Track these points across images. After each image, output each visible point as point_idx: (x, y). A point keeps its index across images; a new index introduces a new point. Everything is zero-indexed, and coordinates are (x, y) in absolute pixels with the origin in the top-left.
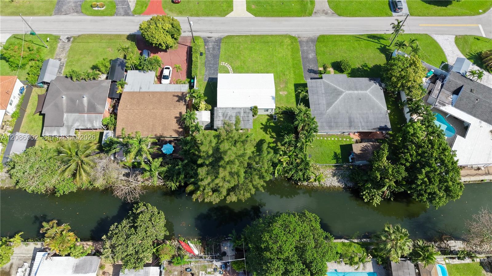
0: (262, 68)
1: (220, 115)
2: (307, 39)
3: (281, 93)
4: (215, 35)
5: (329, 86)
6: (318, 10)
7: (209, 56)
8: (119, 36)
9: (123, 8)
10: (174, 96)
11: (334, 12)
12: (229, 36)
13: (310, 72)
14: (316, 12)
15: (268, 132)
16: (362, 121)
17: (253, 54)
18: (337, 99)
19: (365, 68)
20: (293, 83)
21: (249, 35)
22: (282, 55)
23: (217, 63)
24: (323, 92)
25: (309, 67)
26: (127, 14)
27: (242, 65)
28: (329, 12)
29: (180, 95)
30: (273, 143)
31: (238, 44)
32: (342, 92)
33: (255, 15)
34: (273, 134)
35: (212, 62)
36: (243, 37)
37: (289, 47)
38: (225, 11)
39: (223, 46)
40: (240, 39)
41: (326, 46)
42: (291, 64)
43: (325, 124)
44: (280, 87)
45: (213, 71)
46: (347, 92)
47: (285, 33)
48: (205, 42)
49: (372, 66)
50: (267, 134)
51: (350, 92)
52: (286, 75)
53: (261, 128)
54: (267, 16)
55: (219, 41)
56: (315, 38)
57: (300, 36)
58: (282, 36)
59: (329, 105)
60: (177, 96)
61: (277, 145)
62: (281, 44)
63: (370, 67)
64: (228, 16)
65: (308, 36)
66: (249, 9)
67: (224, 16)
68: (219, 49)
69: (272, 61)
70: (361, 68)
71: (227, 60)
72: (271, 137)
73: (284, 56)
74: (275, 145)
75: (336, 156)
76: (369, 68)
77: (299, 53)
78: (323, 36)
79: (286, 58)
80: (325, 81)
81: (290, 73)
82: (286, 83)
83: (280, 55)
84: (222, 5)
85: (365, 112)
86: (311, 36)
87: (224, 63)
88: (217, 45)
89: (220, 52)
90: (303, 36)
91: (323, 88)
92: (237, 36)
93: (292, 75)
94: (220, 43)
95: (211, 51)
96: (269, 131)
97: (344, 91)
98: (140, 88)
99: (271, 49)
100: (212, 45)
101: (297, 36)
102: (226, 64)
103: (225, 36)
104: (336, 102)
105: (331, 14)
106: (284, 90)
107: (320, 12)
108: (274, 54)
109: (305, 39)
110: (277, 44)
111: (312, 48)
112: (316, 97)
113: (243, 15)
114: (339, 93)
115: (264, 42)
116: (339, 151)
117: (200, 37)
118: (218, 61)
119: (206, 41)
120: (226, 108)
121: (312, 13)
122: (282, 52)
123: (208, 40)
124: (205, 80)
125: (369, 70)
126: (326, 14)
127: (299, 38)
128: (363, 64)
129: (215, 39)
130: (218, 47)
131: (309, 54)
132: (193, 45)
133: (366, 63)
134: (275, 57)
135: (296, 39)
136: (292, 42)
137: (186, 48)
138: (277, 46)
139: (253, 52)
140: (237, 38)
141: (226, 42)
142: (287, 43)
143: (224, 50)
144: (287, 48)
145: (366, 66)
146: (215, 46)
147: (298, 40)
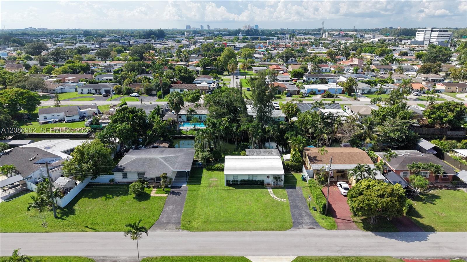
0: (235, 196)
1: (275, 154)
2: (167, 227)
3: (217, 180)
4: (304, 231)
5: (170, 165)
7: (303, 207)
10: (321, 161)
12: (284, 230)
13: (179, 193)
19: (111, 196)
20: (201, 185)
22: (208, 208)
23: (292, 200)
24: (177, 163)
25: (177, 197)
27: (260, 198)
29: (316, 161)
31: (268, 220)
35: (297, 202)
36: (262, 228)
37: (196, 216)
39: (289, 218)
42: (200, 199)
43: (185, 151)
44: (216, 183)
45: (293, 194)
47: (198, 233)
48: (316, 222)
52: (209, 190)
55: (296, 225)
56: (154, 229)
57: (176, 230)
58: (204, 230)
62: (207, 220)
63: (103, 197)
65: (163, 230)
67: (298, 257)
68: (293, 215)
69: (222, 202)
70: (115, 197)
71: (278, 203)
76: (106, 196)
77: (184, 211)
79: (204, 205)
80: (171, 168)
81: (203, 192)
82: (209, 186)
83: (211, 208)
86: (159, 230)
87: (282, 201)
88: (297, 219)
89: (291, 212)
91: (176, 165)
93: (201, 191)
94: (294, 222)
95: (304, 213)
100: (304, 219)
102: (279, 200)
103: (290, 230)
106: (213, 181)
108: (218, 209)
109: (170, 227)
110: (212, 220)
114: (164, 158)
115: (229, 221)
117: (326, 229)
118: (290, 203)
119: (315, 224)
120: (270, 156)
122: (207, 211)
123: (313, 225)
125: (108, 195)
127: (179, 228)
128: (109, 200)
129: (303, 227)
130: (296, 217)
131: (173, 210)
132: (331, 219)
133: (106, 200)
134: (218, 206)
135: (183, 227)
136: (190, 222)
137: (338, 216)
138: (213, 217)
139: (246, 211)
140: (272, 228)
141: (286, 222)
142: (198, 221)
143: (286, 213)
144: (200, 215)
145: (108, 198)
146: (300, 218)
147: (180, 225)
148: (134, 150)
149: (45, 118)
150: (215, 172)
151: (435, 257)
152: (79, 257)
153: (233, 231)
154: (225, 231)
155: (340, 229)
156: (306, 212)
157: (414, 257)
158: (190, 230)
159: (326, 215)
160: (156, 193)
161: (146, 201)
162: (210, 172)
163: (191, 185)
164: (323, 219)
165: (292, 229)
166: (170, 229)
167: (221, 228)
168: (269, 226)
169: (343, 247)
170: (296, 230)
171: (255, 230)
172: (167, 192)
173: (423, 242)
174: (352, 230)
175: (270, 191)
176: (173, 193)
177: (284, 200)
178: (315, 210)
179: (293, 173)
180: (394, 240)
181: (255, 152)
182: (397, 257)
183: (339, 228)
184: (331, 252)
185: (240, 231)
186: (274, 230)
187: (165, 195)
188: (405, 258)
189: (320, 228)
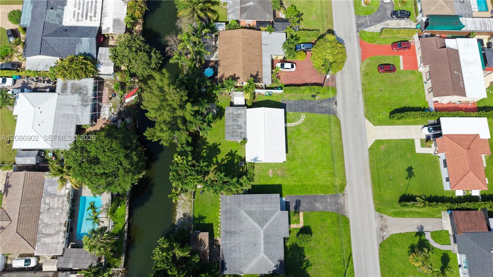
0: (300, 154)
2: (342, 203)
3: (271, 171)
4: (339, 109)
5: (271, 215)
6: (385, 219)
7: (311, 104)
8: (331, 22)
9: (367, 21)
10: (258, 72)
11: (385, 239)
12: (340, 122)
13: (296, 202)
14: (382, 217)
15: (227, 157)
16: (232, 245)
17: (317, 146)
18: (256, 221)
19: (304, 263)
20: (283, 184)
21: (342, 141)
22: (317, 175)
23: (303, 110)
24: (265, 209)
25: (303, 202)
26: (359, 26)
27: (302, 134)
28: (385, 233)
29: (258, 77)
30: (217, 161)
31: (329, 130)
32: (262, 227)
33: (371, 149)
34: (226, 161)
35: (304, 106)
36: (339, 136)
37: (329, 183)
38: (373, 117)
39: (325, 116)
40: (336, 132)
41: (333, 223)
42: (305, 183)
43: (228, 207)
44: (278, 170)
45: (293, 107)
46: (262, 233)
47: (348, 179)
48: (329, 99)
49: (308, 272)
50: (226, 156)
51: (262, 235)
52: (292, 177)
53: (232, 151)
54: (371, 161)
55: (332, 113)
56: (345, 213)
57: (345, 196)
58: (345, 176)
59: (250, 213)
60: (257, 75)
61: (214, 164)
62: (333, 175)
63: (306, 270)
64: (367, 121)
65: (346, 205)
66: (378, 142)
67: (366, 117)
68: (322, 113)
69: (309, 164)
70: (305, 259)
71: (307, 121)
72: (222, 159)
73: (317, 177)
74: (215, 162)
75: (202, 218)
76: (305, 268)
78: (347, 221)
79: (314, 178)
80: (278, 212)
81: (295, 181)
82: (283, 177)
83: (317, 172)
84: (381, 114)
85: (242, 250)
86: (346, 208)
87: (304, 117)
88: (326, 111)
89: (318, 113)
90: (346, 200)
91: (270, 209)
92: (340, 130)
93: (292, 183)
94: (330, 113)
95: (318, 105)
96: (228, 158)
97: (264, 229)
98: (266, 45)
99: (326, 164)
100: (326, 106)
101: (346, 192)
102: (303, 120)
103: (339, 118)
104: (251, 220)
105: (382, 235)
106: (273, 174)
107: (383, 222)
108: (319, 167)
109: (342, 201)
110: (332, 170)
111: (329, 207)
112: (259, 201)
113: (370, 136)
114: (261, 224)
115: (333, 158)
116: (207, 221)
117: (336, 94)
118: (306, 112)
119: (331, 100)
121: (380, 212)
122: (322, 175)
123: (333, 102)
124: (283, 100)
125: (303, 267)
126: (381, 229)
127: (342, 194)
128: (311, 262)
129: (335, 109)
130: (324, 111)
131: (321, 203)
132: (325, 88)
133: (311, 265)
134: (315, 167)
135: (341, 191)
136: (336, 186)
137: (321, 82)
138: (329, 170)
139: (320, 146)
140: (338, 130)
141: (331, 119)
142: (334, 181)
143: (320, 117)
144: (327, 181)
145: (308, 265)
146: (325, 109)
147: (340, 193)
148: (226, 269)
150: (256, 172)
151: (358, 45)
152: (380, 254)
153: (344, 155)
154: (344, 161)
155: (335, 85)
156: (318, 103)
158: (345, 186)
160: (298, 222)
161: (312, 229)
163: (284, 193)
164: (325, 93)
165: (338, 116)
166: (344, 201)
167: (341, 164)
169: (354, 90)
170: (339, 114)
171: (341, 139)
172: (297, 212)
173: (345, 42)
174: (336, 79)
175: (289, 125)
176: (297, 207)
177: (303, 116)
178: (315, 96)
181: (234, 130)
182: (360, 64)
183: (334, 86)
184: (359, 98)
185: (343, 151)
186: (341, 127)
187: (301, 214)
188: (360, 59)
189: (335, 98)
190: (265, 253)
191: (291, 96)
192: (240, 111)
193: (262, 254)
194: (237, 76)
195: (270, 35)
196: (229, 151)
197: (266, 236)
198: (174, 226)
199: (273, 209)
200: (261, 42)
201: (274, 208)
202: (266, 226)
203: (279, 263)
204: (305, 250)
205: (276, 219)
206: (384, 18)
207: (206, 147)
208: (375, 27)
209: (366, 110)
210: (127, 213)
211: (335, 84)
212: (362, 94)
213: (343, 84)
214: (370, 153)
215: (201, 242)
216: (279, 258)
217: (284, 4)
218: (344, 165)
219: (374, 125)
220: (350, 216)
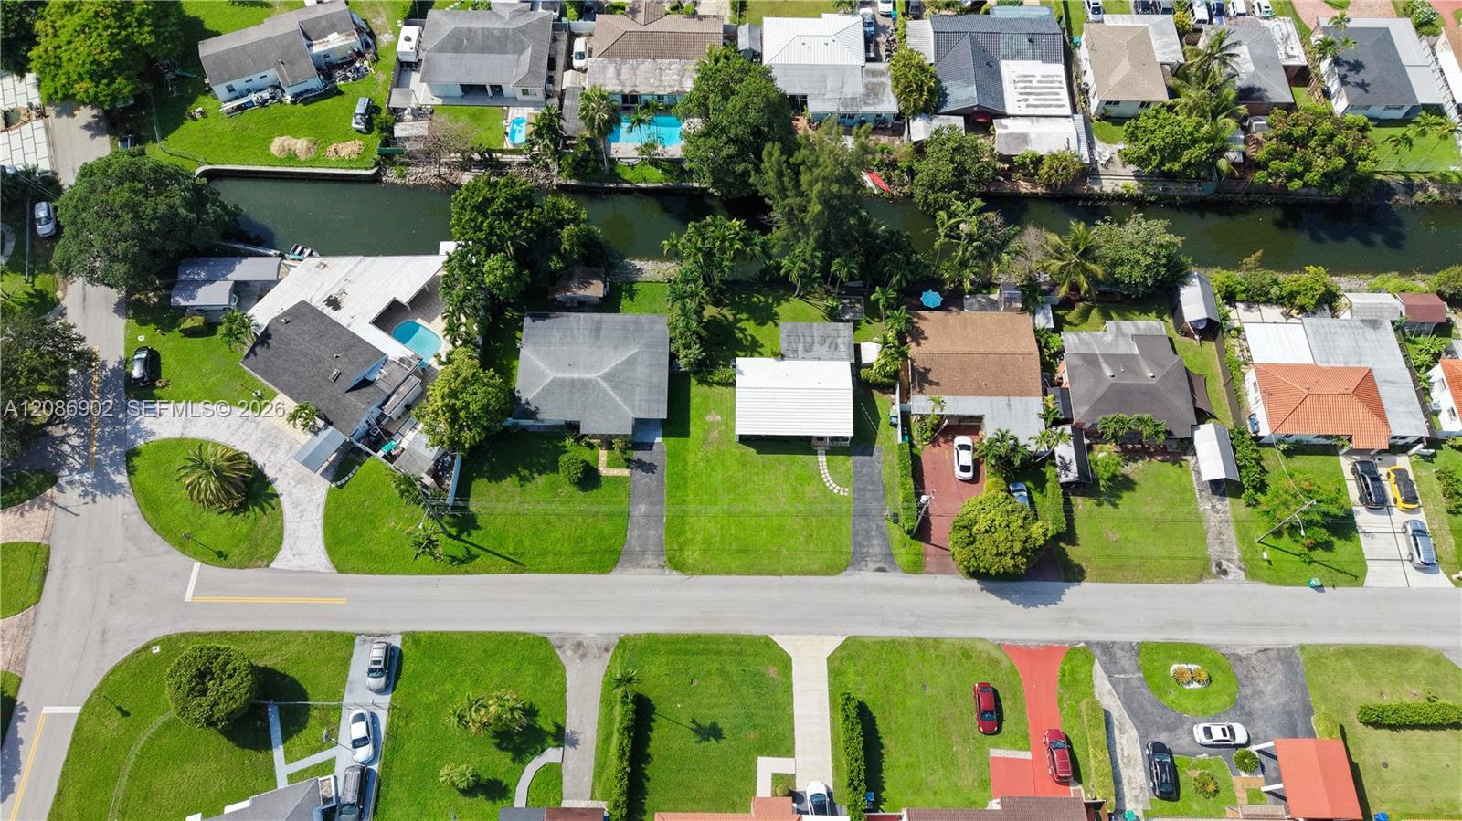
0: (755, 478)
1: (842, 348)
2: (643, 562)
3: (719, 418)
4: (868, 576)
5: (625, 399)
6: (600, 657)
7: (876, 512)
8: (1105, 577)
9: (1124, 671)
10: (937, 384)
11: (557, 650)
12: (835, 574)
13: (651, 464)
14: (607, 650)
15: (749, 338)
16: (576, 332)
17: (774, 516)
18: (615, 369)
19: (527, 473)
20: (690, 440)
21: (787, 574)
22: (709, 511)
23: (859, 492)
24: (638, 390)
25: (651, 479)
26: (1107, 648)
27: (801, 485)
28: (569, 653)
29: (926, 386)
30: (742, 320)
31: (812, 547)
32: (603, 378)
33: (768, 643)
34: (741, 336)
35: (869, 495)
36: (799, 568)
37: (689, 535)
38: (851, 657)
39: (848, 543)
40: (808, 564)
41: (602, 537)
42: (692, 486)
43: (647, 327)
44: (719, 432)
45: (865, 471)
46: (592, 376)
47: (696, 578)
48: (891, 555)
49: (509, 479)
50: (753, 337)
51: (587, 376)
52: (705, 458)
53: (762, 346)
54: (737, 640)
55: (856, 560)
56: (622, 566)
57: (658, 570)
58: (704, 572)
59: (631, 362)
60: (931, 383)
61: (734, 315)
62: (708, 547)
63: (514, 476)
64: (840, 640)
65: (638, 570)
66: (785, 662)
67: (849, 637)
68: (855, 534)
69: (732, 496)
70: (536, 475)
71: (833, 500)
72: (745, 329)
73: (703, 511)
74: (738, 316)
75: (632, 296)
76: (518, 473)
77: (667, 521)
78: (604, 569)
79: (701, 503)
80: (630, 411)
81: (695, 464)
82: (705, 441)
83: (714, 512)
84: (858, 679)
85: (565, 348)
86: (631, 570)
87: (842, 493)
88: (861, 545)
89: (854, 526)
90: (651, 570)
91: (637, 398)
92: (813, 573)
93: (691, 458)
94: (854, 553)
95: (875, 527)
96: (747, 340)
97: (599, 380)
98: (1009, 405)
99: (733, 532)
100: (873, 545)
101: (667, 571)
102: (836, 491)
103: (844, 573)
104: (619, 362)
105: (567, 645)
106: (712, 423)
107: (595, 651)
108: (726, 516)
109: (649, 562)
110: (717, 545)
111: (636, 533)
112: (655, 380)
113: (799, 643)
114: (609, 377)
115: (746, 550)
116: (625, 303)
117: (905, 571)
118: (855, 499)
119: (889, 559)
120: (832, 359)
121: (617, 647)
122: (706, 521)
123: (885, 562)
124: (880, 449)
125: (520, 469)
126: (579, 645)
127: (664, 564)
128: (528, 486)
129: (867, 565)
130: (858, 539)
131: (647, 517)
132: (919, 545)
133: (522, 486)
135: (670, 561)
136: (681, 550)
137: (933, 538)
138: (718, 539)
139: (775, 523)
140: (815, 567)
141: (841, 553)
142: (694, 548)
143: (844, 529)
144: (695, 533)
145: (523, 479)
146: (865, 543)
147: (665, 558)
148: (534, 321)
149: (231, 90)
150: (718, 389)
151: (1049, 641)
152: (525, 634)
154: (739, 574)
155: (927, 573)
156: (878, 526)
157: (1021, 641)
158: (682, 571)
159: (912, 538)
160: (609, 465)
161: (596, 492)
162: (706, 387)
163: (672, 441)
164: (905, 545)
165: (850, 571)
166: (649, 567)
167: (733, 566)
168: (811, 562)
169: (920, 616)
170: (855, 574)
171: (791, 572)
172: (629, 463)
173: (1051, 606)
174: (946, 576)
175: (822, 459)
176: (641, 465)
177: (844, 492)
178: (896, 522)
179: (876, 393)
180: (1007, 602)
181: (802, 339)
182: (994, 641)
183: (926, 569)
184: (900, 628)
185: (764, 574)
186: (819, 574)
187: (626, 472)
188: (1006, 642)
189: (895, 570)
190: (553, 381)
191: (892, 467)
192: (845, 349)
193: (551, 375)
194: (922, 341)
195: (1036, 416)
196: (762, 342)
197: (585, 384)
198: (623, 258)
199: (637, 403)
200: (1015, 395)
201: (640, 406)
202: (604, 384)
203: (533, 409)
204: (552, 476)
205: (617, 406)
206: (1142, 722)
207: (770, 301)
208: (1110, 693)
209: (867, 640)
210: (650, 185)
211: (933, 573)
212: (912, 635)
213: (934, 591)
214: (757, 637)
215: (585, 283)
216: (542, 409)
217: (1134, 465)
218: (728, 573)
219: (828, 658)
220: (614, 577)
